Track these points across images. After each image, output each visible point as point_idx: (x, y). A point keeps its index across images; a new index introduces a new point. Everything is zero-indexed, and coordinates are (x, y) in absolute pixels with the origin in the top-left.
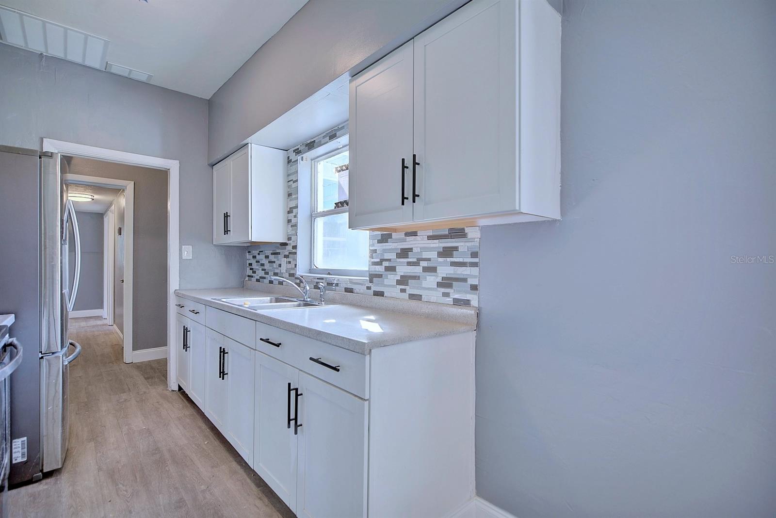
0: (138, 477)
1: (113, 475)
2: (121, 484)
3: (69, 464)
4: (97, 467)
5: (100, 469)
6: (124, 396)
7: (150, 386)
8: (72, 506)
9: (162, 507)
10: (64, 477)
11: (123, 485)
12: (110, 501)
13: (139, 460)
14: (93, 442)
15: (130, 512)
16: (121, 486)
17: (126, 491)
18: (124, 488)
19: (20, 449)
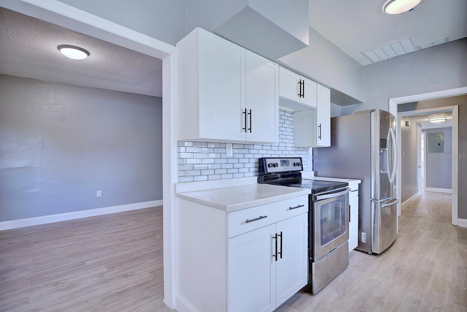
0: (408, 278)
1: (397, 270)
2: (398, 275)
3: (384, 255)
4: (394, 263)
5: (394, 264)
6: (435, 241)
7: (457, 242)
8: (374, 270)
9: (407, 297)
10: (380, 259)
11: (398, 277)
12: (388, 278)
13: (415, 272)
14: (401, 253)
15: (392, 288)
16: (397, 276)
17: (397, 279)
18: (398, 278)
19: (364, 237)
